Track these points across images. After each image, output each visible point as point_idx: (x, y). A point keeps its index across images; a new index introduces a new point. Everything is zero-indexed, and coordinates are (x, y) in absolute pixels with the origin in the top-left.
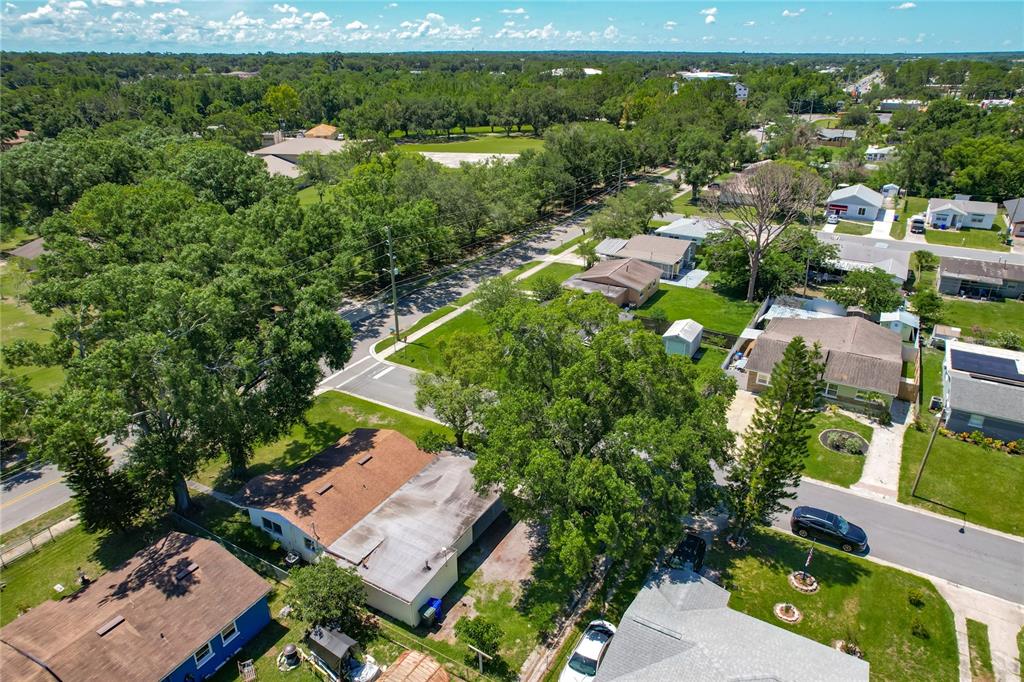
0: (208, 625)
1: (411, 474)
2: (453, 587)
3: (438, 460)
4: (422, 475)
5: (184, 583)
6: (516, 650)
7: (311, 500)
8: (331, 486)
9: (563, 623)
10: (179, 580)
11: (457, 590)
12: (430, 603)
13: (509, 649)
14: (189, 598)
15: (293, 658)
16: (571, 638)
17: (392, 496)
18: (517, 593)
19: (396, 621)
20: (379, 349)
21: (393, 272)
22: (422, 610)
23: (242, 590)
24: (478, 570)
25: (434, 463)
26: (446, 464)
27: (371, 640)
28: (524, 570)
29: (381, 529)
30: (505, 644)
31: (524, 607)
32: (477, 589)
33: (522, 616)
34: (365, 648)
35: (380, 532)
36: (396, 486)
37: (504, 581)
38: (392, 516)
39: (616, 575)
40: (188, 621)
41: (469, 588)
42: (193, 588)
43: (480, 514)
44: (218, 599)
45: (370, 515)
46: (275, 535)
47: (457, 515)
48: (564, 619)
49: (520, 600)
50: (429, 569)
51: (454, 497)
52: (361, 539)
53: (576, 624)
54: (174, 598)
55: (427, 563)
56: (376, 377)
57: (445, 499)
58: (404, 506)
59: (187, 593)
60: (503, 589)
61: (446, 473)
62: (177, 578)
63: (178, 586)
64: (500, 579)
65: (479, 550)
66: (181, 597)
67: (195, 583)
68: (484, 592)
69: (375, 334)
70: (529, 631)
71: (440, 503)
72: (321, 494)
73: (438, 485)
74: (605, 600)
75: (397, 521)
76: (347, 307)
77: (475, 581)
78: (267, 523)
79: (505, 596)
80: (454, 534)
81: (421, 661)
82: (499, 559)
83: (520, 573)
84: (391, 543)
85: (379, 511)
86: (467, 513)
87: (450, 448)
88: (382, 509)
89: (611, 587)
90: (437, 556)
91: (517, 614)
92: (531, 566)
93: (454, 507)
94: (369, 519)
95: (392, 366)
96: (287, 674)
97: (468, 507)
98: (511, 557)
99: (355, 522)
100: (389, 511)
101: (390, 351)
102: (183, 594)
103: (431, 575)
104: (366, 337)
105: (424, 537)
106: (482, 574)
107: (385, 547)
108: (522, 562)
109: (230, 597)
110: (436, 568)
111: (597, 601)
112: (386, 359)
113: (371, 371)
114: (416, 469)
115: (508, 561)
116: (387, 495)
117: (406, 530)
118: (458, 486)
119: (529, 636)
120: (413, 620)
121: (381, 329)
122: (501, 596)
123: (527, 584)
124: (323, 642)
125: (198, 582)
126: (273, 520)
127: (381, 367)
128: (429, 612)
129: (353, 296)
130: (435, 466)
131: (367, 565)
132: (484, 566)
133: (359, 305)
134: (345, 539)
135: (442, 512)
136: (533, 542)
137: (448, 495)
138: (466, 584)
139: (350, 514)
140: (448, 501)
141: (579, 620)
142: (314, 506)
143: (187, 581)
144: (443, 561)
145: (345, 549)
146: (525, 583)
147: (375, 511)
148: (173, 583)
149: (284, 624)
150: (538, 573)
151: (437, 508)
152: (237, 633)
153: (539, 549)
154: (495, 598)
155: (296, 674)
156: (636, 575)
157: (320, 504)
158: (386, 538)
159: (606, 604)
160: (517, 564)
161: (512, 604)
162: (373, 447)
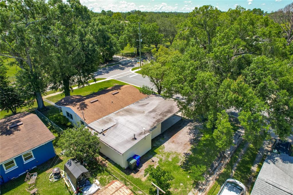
0: (14, 151)
1: (135, 101)
2: (149, 152)
3: (148, 97)
4: (140, 102)
5: (12, 129)
6: (180, 189)
7: (86, 105)
8: (97, 100)
9: (208, 178)
10: (11, 128)
11: (150, 154)
12: (134, 157)
13: (176, 188)
14: (12, 136)
15: (58, 175)
16: (213, 187)
17: (124, 108)
18: (182, 159)
19: (115, 164)
20: (132, 70)
21: (140, 41)
22: (129, 160)
23: (39, 137)
24: (162, 145)
25: (146, 98)
26: (152, 99)
27: (100, 172)
28: (186, 149)
29: (116, 119)
30: (174, 185)
31: (186, 166)
32: (161, 154)
33: (184, 171)
34: (96, 176)
35: (115, 121)
36: (128, 104)
37: (175, 152)
38: (122, 115)
39: (237, 157)
40: (5, 147)
41: (157, 153)
42: (16, 132)
43: (165, 118)
44: (25, 139)
45: (112, 114)
46: (70, 120)
47: (154, 118)
48: (208, 176)
49: (184, 163)
50: (135, 139)
51: (154, 111)
52: (105, 123)
53: (216, 179)
54: (4, 136)
55: (135, 135)
56: (130, 77)
57: (149, 111)
58: (129, 112)
59: (12, 134)
60: (174, 156)
61: (151, 102)
62: (10, 127)
63: (9, 130)
64: (173, 151)
65: (164, 137)
66: (8, 135)
67: (18, 130)
68: (164, 156)
69: (133, 66)
70: (188, 180)
71: (146, 112)
72: (92, 103)
73: (146, 106)
74: (232, 168)
75: (125, 117)
76: (125, 59)
77: (160, 150)
78: (68, 113)
79: (176, 159)
80: (151, 125)
81: (120, 188)
82: (173, 142)
83: (184, 150)
84: (119, 125)
85: (117, 113)
86: (159, 117)
87: (155, 94)
88: (118, 112)
89: (235, 162)
90: (141, 134)
91: (181, 170)
92: (190, 147)
93: (153, 114)
94: (111, 115)
95: (137, 74)
96: (52, 183)
97: (160, 115)
98: (180, 141)
99: (104, 116)
100: (122, 113)
101: (137, 70)
102: (9, 134)
103: (136, 142)
104: (129, 67)
105: (135, 125)
106: (164, 147)
107: (116, 127)
108: (185, 144)
109: (32, 139)
110: (139, 139)
111: (228, 169)
112: (135, 72)
113: (129, 75)
114: (138, 99)
115: (178, 143)
116: (122, 107)
117: (128, 121)
118: (156, 107)
119: (188, 182)
120: (124, 165)
121: (135, 65)
122: (173, 159)
123: (188, 155)
124: (70, 168)
125: (20, 130)
126: (70, 112)
127: (133, 74)
128: (133, 161)
129: (127, 57)
130: (147, 99)
131: (105, 134)
132: (166, 144)
133: (129, 59)
134: (97, 122)
135: (147, 116)
136: (192, 136)
137: (151, 110)
138: (155, 151)
139: (103, 112)
140: (151, 112)
141: (218, 177)
142: (87, 107)
143: (14, 129)
144: (143, 136)
145: (96, 126)
146: (186, 154)
147: (115, 112)
148: (7, 129)
149: (61, 158)
150: (193, 150)
151: (145, 114)
152: (33, 158)
153: (194, 140)
154: (170, 160)
155: (57, 184)
156: (249, 158)
157: (90, 107)
158: (117, 124)
159: (233, 171)
160: (183, 145)
161: (179, 164)
162: (120, 89)
